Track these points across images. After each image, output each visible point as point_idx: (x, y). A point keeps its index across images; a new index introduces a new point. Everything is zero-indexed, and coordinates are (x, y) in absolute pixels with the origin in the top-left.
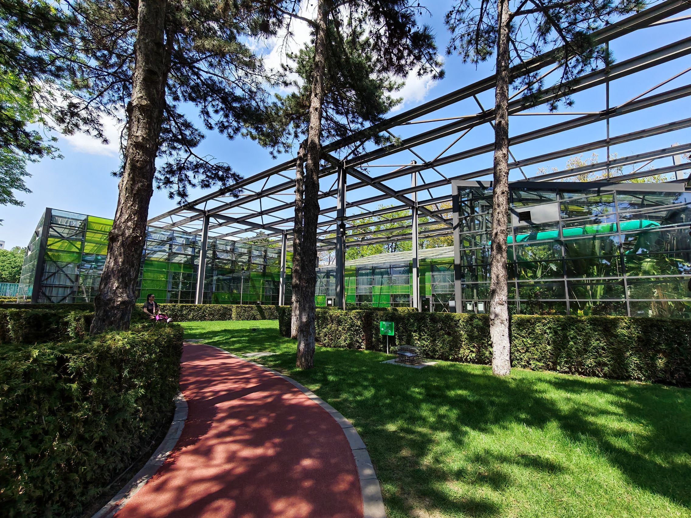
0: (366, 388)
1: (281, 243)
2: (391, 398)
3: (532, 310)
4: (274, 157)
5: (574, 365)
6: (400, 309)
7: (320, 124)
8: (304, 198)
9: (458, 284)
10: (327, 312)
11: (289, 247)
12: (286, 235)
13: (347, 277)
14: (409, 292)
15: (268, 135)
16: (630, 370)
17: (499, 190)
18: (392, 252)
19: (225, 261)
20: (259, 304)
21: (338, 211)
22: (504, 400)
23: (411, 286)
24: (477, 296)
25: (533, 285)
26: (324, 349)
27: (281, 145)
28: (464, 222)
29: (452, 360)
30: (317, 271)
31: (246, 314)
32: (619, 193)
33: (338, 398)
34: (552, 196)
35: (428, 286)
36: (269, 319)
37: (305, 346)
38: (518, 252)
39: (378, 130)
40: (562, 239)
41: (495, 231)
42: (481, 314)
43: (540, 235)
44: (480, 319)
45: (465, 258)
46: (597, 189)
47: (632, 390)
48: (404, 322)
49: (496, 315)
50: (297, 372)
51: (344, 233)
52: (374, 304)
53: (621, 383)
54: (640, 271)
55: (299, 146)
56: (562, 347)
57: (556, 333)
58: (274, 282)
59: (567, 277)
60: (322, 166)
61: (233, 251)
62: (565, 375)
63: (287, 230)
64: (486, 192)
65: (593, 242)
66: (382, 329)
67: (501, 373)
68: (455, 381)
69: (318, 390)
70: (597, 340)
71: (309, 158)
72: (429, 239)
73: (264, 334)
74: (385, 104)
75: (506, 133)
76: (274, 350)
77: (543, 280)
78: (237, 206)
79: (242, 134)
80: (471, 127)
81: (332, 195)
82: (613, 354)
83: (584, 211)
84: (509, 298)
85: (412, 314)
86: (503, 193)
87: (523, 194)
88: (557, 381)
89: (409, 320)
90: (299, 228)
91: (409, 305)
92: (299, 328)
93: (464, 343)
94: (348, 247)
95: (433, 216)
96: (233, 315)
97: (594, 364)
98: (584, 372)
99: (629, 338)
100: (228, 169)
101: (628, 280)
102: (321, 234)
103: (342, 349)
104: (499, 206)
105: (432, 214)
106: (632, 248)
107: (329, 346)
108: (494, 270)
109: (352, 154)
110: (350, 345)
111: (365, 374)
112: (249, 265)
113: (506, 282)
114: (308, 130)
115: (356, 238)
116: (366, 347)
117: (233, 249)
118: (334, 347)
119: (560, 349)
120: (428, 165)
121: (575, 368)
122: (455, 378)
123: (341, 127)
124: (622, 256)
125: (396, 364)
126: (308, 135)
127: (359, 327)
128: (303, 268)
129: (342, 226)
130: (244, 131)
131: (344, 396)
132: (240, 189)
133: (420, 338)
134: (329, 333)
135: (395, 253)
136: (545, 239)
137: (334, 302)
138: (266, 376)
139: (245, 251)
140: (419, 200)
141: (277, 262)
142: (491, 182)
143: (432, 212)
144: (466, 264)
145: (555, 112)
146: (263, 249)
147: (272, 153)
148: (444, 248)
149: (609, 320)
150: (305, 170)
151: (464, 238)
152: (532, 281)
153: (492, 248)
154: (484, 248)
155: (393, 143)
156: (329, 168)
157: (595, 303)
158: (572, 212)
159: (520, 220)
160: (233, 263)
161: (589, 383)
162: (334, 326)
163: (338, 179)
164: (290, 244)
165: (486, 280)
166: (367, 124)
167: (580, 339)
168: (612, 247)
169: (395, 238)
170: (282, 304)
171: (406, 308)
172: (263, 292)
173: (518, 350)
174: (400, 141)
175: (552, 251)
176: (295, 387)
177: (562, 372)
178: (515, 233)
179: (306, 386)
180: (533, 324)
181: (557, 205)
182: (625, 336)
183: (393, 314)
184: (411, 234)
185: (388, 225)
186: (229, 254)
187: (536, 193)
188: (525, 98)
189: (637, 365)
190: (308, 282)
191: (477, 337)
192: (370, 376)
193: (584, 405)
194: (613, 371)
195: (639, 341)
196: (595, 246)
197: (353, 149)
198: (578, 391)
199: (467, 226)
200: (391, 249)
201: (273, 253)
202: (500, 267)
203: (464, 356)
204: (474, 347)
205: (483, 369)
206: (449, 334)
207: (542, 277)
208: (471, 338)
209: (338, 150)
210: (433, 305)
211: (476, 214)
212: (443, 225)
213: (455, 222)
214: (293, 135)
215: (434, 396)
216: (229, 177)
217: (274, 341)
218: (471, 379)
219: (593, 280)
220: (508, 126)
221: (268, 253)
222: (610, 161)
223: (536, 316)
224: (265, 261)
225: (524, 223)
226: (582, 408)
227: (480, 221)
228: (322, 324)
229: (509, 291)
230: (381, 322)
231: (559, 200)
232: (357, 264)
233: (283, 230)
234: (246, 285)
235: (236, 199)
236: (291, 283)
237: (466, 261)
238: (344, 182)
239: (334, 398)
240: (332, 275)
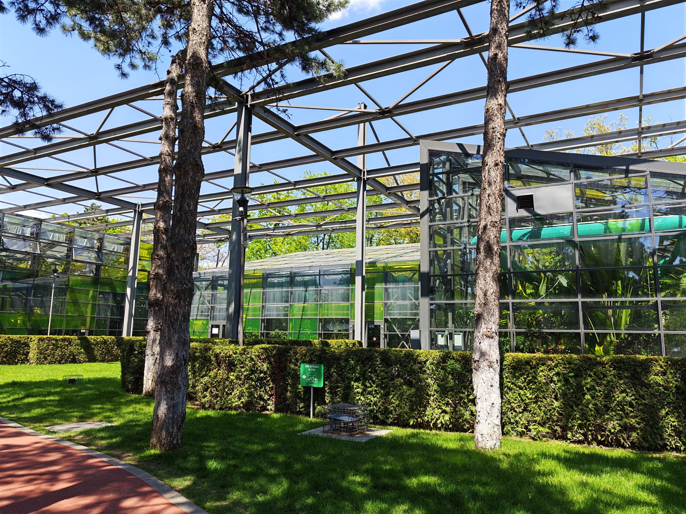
0: (273, 479)
1: (131, 227)
2: (315, 496)
3: (531, 345)
4: (124, 75)
5: (591, 431)
6: (332, 342)
7: (210, 26)
8: (176, 149)
9: (425, 303)
10: (210, 349)
11: (145, 233)
12: (141, 214)
13: (248, 288)
14: (348, 315)
15: (112, 35)
16: (665, 436)
17: (490, 160)
18: (323, 249)
19: (18, 256)
20: (84, 333)
21: (236, 176)
22: (492, 490)
23: (353, 305)
24: (453, 323)
25: (533, 308)
26: (202, 413)
27: (138, 56)
28: (436, 206)
29: (413, 427)
30: (195, 278)
31: (58, 352)
32: (654, 175)
33: (225, 499)
34: (564, 173)
35: (378, 305)
36: (103, 361)
37: (168, 409)
38: (514, 257)
39: (307, 48)
40: (577, 239)
41: (483, 223)
42: (459, 352)
43: (546, 231)
44: (457, 360)
45: (436, 262)
46: (624, 167)
47: (669, 465)
48: (339, 364)
49: (483, 354)
50: (151, 456)
51: (244, 215)
52: (290, 334)
53: (654, 455)
54: (679, 290)
55: (171, 59)
56: (575, 403)
57: (566, 381)
58: (115, 295)
59: (582, 297)
60: (210, 98)
61: (36, 236)
62: (579, 446)
63: (143, 205)
64: (470, 161)
65: (618, 245)
66: (304, 377)
67: (488, 446)
68: (418, 460)
69: (188, 487)
70: (622, 392)
71: (188, 82)
72: (383, 230)
73: (90, 389)
74: (321, 7)
75: (504, 73)
76: (109, 417)
77: (549, 300)
78: (49, 155)
79: (64, 28)
80: (452, 58)
81: (225, 150)
82: (643, 413)
83: (607, 199)
84: (500, 326)
85: (353, 352)
86: (497, 165)
87: (524, 169)
88: (568, 455)
89: (349, 361)
90: (165, 203)
91: (347, 336)
92: (159, 377)
93: (432, 398)
94: (251, 237)
95: (389, 195)
96: (31, 355)
97: (618, 428)
98: (604, 441)
99: (665, 388)
100: (34, 87)
101: (662, 302)
102: (204, 213)
103: (233, 412)
104: (490, 184)
105: (388, 191)
106: (668, 257)
107: (212, 407)
108: (480, 283)
109: (263, 83)
110: (248, 406)
111: (272, 455)
112: (68, 263)
113: (497, 302)
114: (187, 34)
115: (265, 224)
116: (276, 407)
117: (37, 234)
118: (221, 409)
119: (572, 407)
120: (384, 113)
121: (592, 434)
122: (419, 455)
123: (246, 35)
124: (655, 266)
125: (325, 435)
126: (188, 42)
127: (265, 373)
128: (170, 272)
129: (243, 202)
130: (67, 21)
131: (235, 495)
132: (55, 125)
133: (364, 390)
134: (212, 384)
135: (329, 251)
136: (552, 239)
137: (224, 330)
138: (91, 467)
139: (62, 238)
140: (368, 167)
141: (122, 260)
142: (479, 146)
143: (388, 189)
144: (437, 272)
145: (572, 48)
146: (97, 236)
147: (119, 67)
148: (404, 245)
149: (639, 362)
150: (179, 103)
151: (436, 232)
152: (532, 302)
153: (478, 250)
154: (465, 248)
155: (331, 71)
156: (223, 103)
157: (618, 335)
158: (591, 199)
159: (519, 207)
160: (37, 259)
161: (612, 458)
162: (222, 373)
163: (238, 124)
164: (147, 229)
165: (466, 298)
166: (290, 36)
167: (600, 391)
168: (642, 254)
169: (329, 227)
170: (128, 334)
171: (343, 340)
172: (93, 312)
173: (513, 409)
174: (343, 69)
175: (561, 256)
176: (147, 485)
177: (574, 442)
178: (510, 227)
179: (167, 481)
180: (535, 367)
181: (570, 187)
182: (660, 385)
183: (323, 351)
184: (355, 221)
185: (319, 206)
186: (27, 243)
187: (541, 168)
188: (532, 23)
189: (675, 429)
190: (178, 296)
191: (452, 389)
192: (281, 458)
193: (606, 492)
194: (644, 438)
195: (677, 393)
196: (619, 251)
197: (265, 75)
198: (596, 470)
199: (441, 212)
200: (321, 244)
201: (114, 243)
202: (489, 279)
203: (432, 419)
204: (447, 404)
205: (461, 439)
206: (410, 384)
207: (546, 297)
208: (444, 391)
209: (239, 74)
210: (385, 336)
211: (454, 195)
212: (404, 209)
213: (424, 206)
214: (160, 39)
215: (385, 488)
216: (33, 103)
217: (110, 402)
218: (442, 457)
219: (617, 302)
220: (507, 63)
221: (106, 244)
222: (642, 128)
223: (538, 355)
224: (99, 258)
225: (523, 213)
226: (604, 497)
227: (460, 207)
228: (201, 369)
229: (501, 317)
230: (302, 365)
231: (573, 180)
232: (266, 267)
233: (136, 205)
234: (60, 299)
235: (46, 143)
236: (147, 298)
237: (437, 267)
238: (248, 129)
239: (216, 500)
240: (221, 285)
